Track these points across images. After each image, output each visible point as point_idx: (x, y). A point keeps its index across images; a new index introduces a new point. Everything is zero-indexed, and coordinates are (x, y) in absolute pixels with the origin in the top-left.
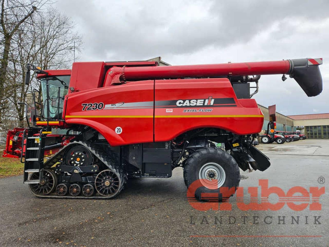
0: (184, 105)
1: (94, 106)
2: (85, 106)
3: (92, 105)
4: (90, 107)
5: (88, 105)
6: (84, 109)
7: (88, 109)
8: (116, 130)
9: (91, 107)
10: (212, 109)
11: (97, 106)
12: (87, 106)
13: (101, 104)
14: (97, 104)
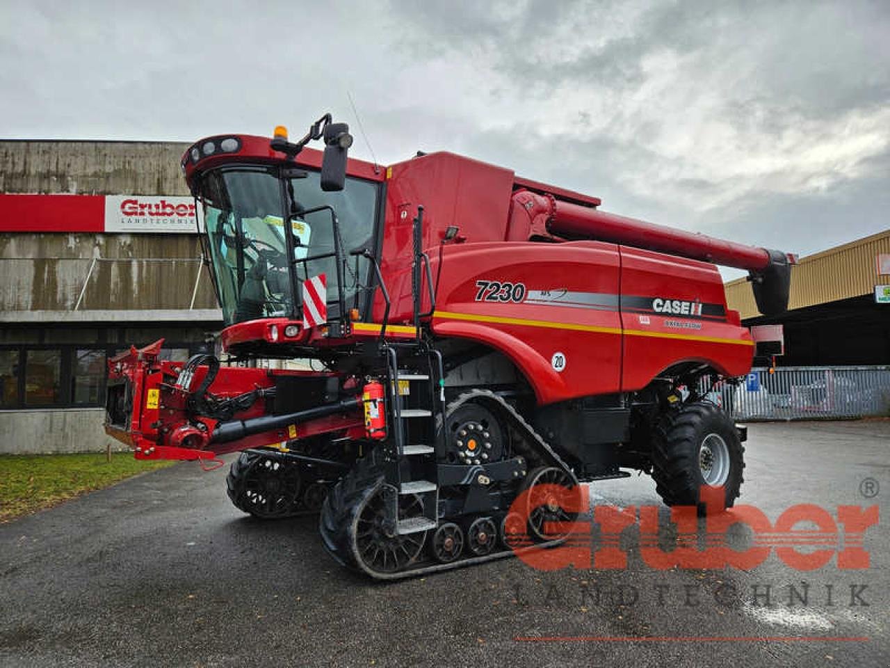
0: (664, 310)
1: (503, 291)
2: (483, 287)
3: (498, 287)
4: (494, 293)
5: (490, 288)
6: (479, 298)
7: (490, 297)
8: (554, 360)
9: (497, 291)
10: (699, 324)
11: (511, 292)
12: (488, 288)
13: (521, 286)
14: (510, 287)
